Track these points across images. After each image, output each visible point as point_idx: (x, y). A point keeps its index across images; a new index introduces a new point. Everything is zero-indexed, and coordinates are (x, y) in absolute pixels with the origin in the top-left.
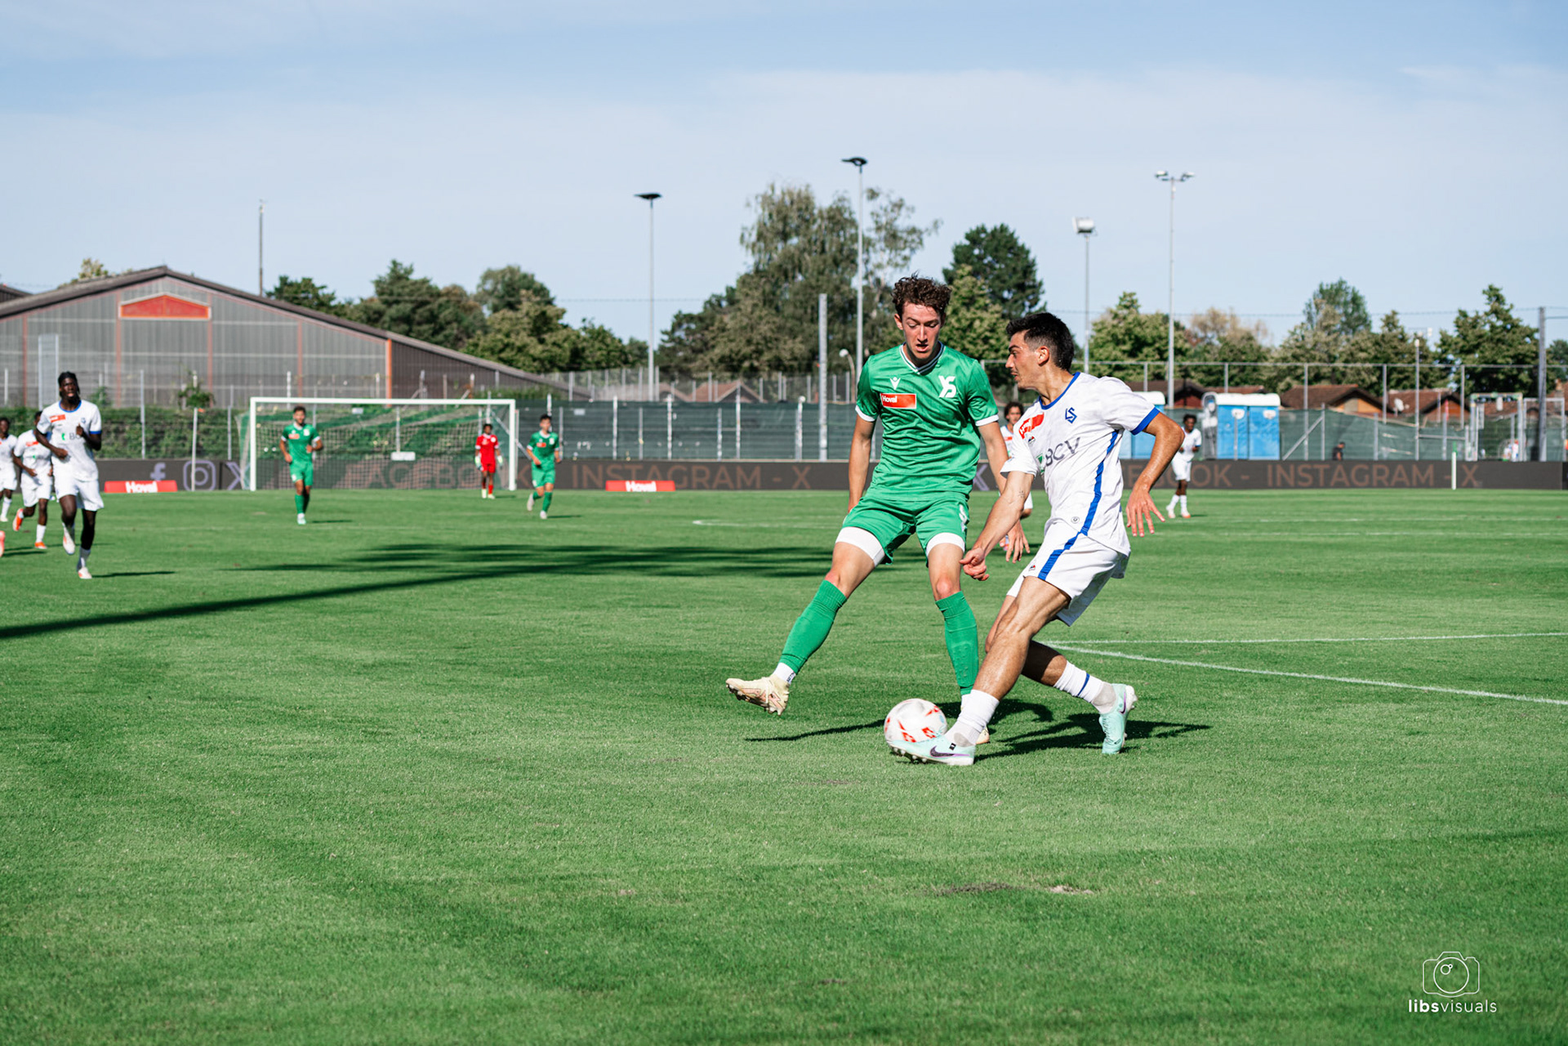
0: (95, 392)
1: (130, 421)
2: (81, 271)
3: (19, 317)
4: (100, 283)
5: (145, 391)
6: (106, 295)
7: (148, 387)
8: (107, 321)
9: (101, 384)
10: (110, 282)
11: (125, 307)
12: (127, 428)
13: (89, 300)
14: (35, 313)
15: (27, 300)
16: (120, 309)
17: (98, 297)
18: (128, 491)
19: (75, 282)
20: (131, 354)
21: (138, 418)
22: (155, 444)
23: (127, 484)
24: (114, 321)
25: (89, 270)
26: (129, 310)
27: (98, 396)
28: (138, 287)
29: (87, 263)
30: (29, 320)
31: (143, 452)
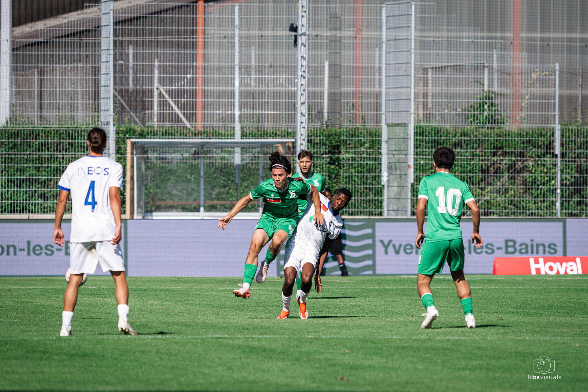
0: (476, 101)
1: (535, 151)
5: (561, 97)
7: (565, 92)
9: (486, 88)
18: (534, 272)
21: (550, 146)
22: (579, 191)
27: (481, 108)
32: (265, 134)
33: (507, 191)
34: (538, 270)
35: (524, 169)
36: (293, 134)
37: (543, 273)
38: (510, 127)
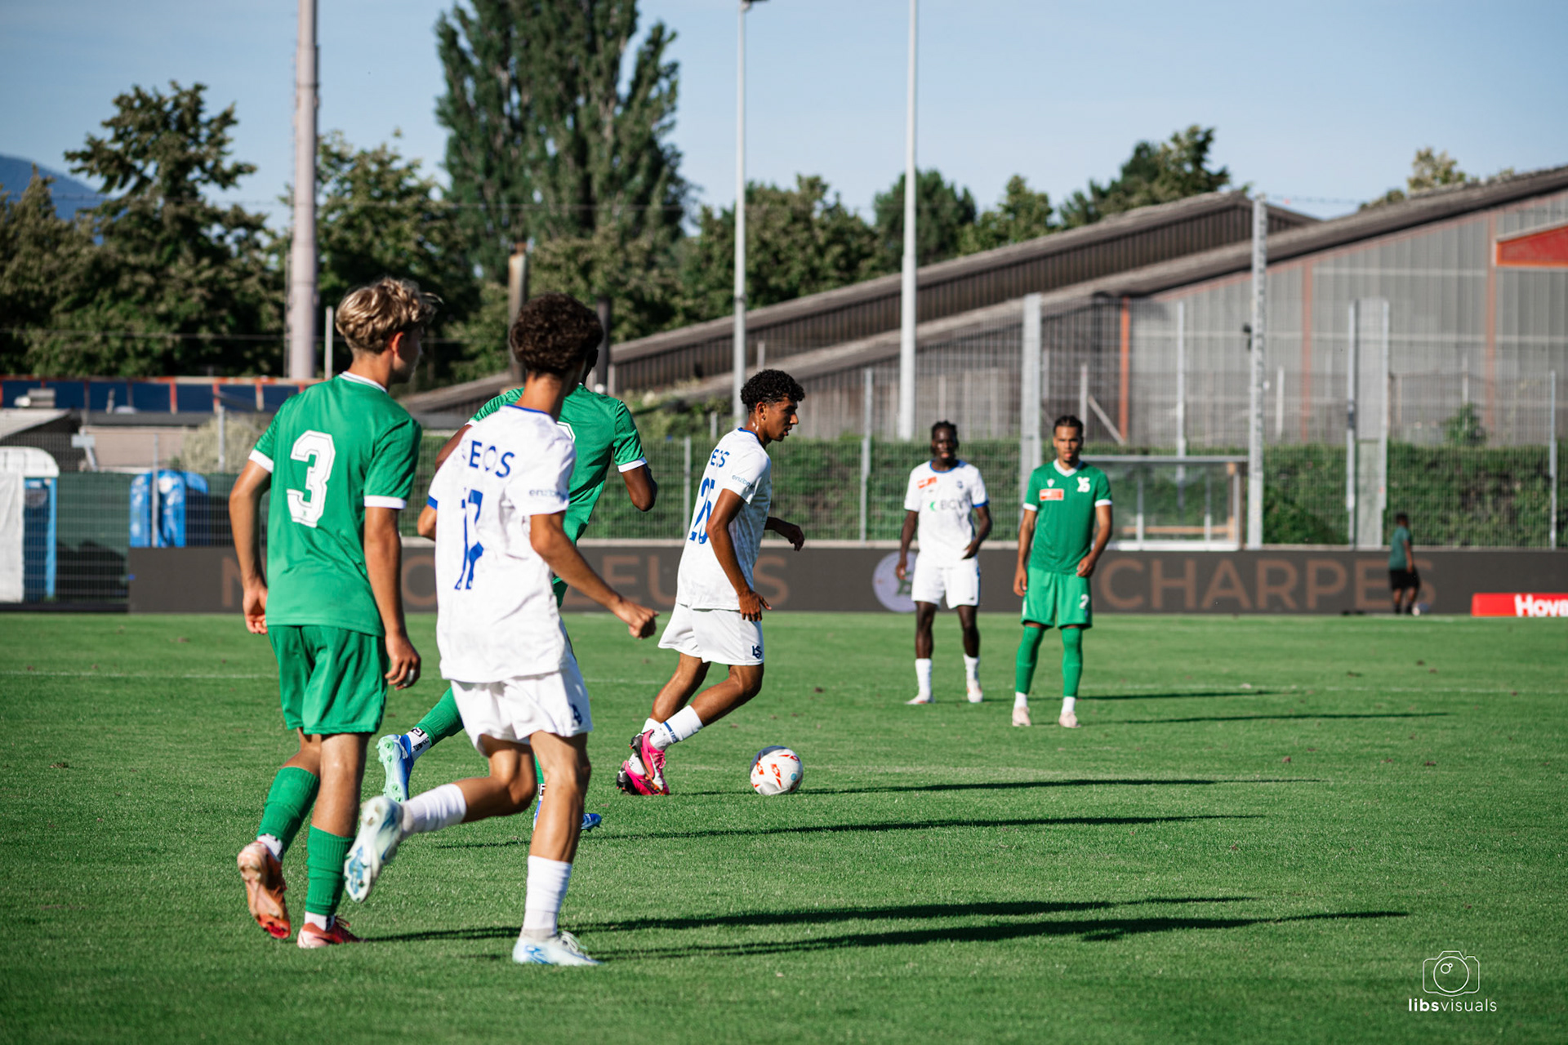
0: (1454, 414)
1: (1521, 473)
2: (1412, 173)
3: (1297, 265)
4: (1455, 196)
5: (1557, 412)
6: (1469, 221)
7: (1562, 405)
8: (1468, 273)
9: (1465, 399)
10: (1476, 194)
11: (1503, 244)
12: (1518, 487)
13: (1437, 231)
14: (1329, 256)
15: (1311, 232)
16: (1495, 248)
17: (1452, 226)
18: (1520, 612)
19: (1393, 197)
20: (1514, 339)
21: (1541, 467)
23: (1518, 599)
24: (1482, 273)
25: (1428, 172)
26: (1512, 251)
27: (1460, 423)
28: (1532, 204)
29: (1425, 157)
30: (1316, 271)
31: (1553, 535)
32: (1211, 452)
33: (1490, 518)
34: (1525, 611)
35: (1512, 493)
36: (1246, 452)
37: (1531, 613)
38: (1493, 444)
